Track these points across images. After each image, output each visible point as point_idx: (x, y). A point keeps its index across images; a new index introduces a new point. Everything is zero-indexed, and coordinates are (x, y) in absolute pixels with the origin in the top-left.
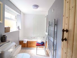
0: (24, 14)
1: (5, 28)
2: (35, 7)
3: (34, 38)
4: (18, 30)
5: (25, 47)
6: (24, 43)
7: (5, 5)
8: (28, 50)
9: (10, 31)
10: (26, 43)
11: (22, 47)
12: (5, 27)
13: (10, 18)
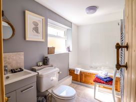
0: (78, 27)
1: (48, 48)
2: (92, 11)
3: (96, 68)
4: (68, 52)
5: (77, 81)
6: (75, 73)
7: (48, 19)
8: (82, 87)
9: (55, 53)
10: (78, 73)
11: (73, 80)
12: (48, 46)
13: (56, 35)
